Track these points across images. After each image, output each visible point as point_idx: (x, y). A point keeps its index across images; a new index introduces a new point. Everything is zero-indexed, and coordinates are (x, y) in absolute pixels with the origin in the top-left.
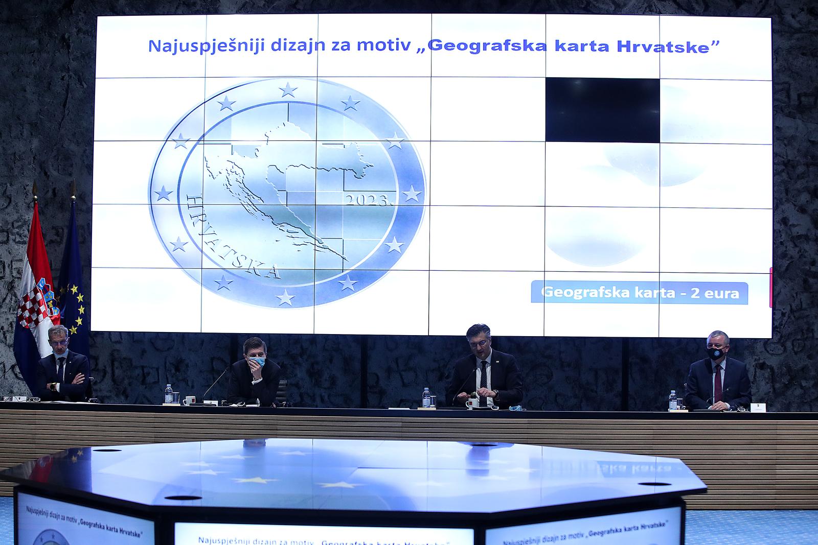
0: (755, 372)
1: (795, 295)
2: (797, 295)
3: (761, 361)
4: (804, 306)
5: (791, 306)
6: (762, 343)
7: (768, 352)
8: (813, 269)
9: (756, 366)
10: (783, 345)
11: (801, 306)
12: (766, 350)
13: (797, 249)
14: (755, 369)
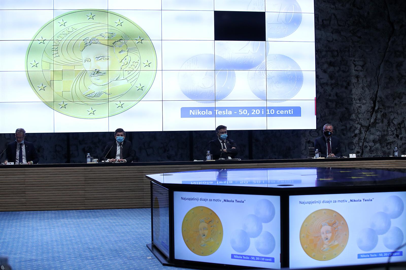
0: (306, 145)
1: (322, 110)
2: (323, 110)
3: (308, 140)
4: (326, 114)
5: (321, 115)
6: (309, 132)
7: (311, 135)
8: (330, 98)
9: (306, 142)
10: (318, 132)
11: (325, 115)
12: (310, 135)
13: (323, 89)
14: (306, 143)
